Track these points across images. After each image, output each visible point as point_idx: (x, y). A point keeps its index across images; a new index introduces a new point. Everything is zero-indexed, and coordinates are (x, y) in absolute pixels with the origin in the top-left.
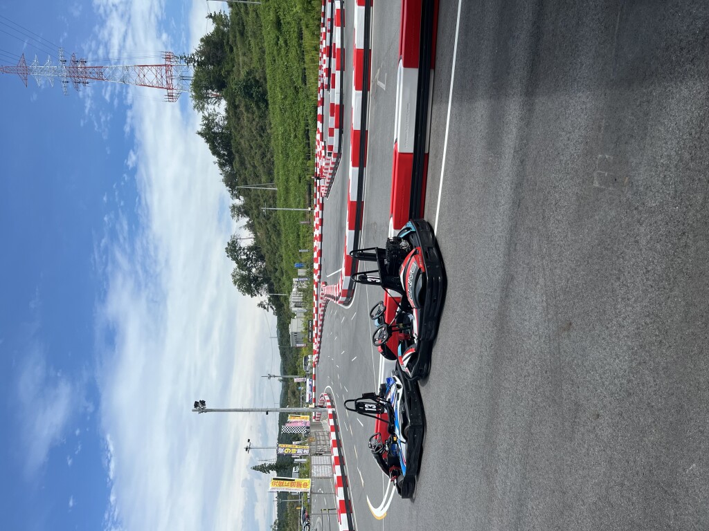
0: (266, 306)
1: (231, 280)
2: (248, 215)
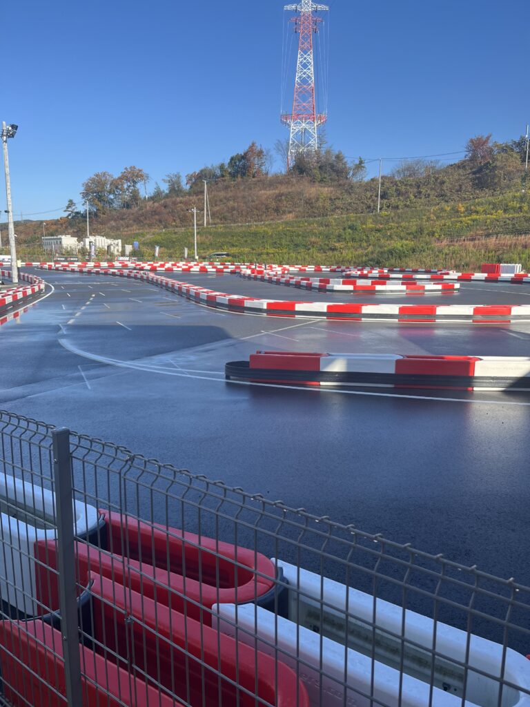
0: (69, 209)
1: (100, 171)
2: (170, 191)
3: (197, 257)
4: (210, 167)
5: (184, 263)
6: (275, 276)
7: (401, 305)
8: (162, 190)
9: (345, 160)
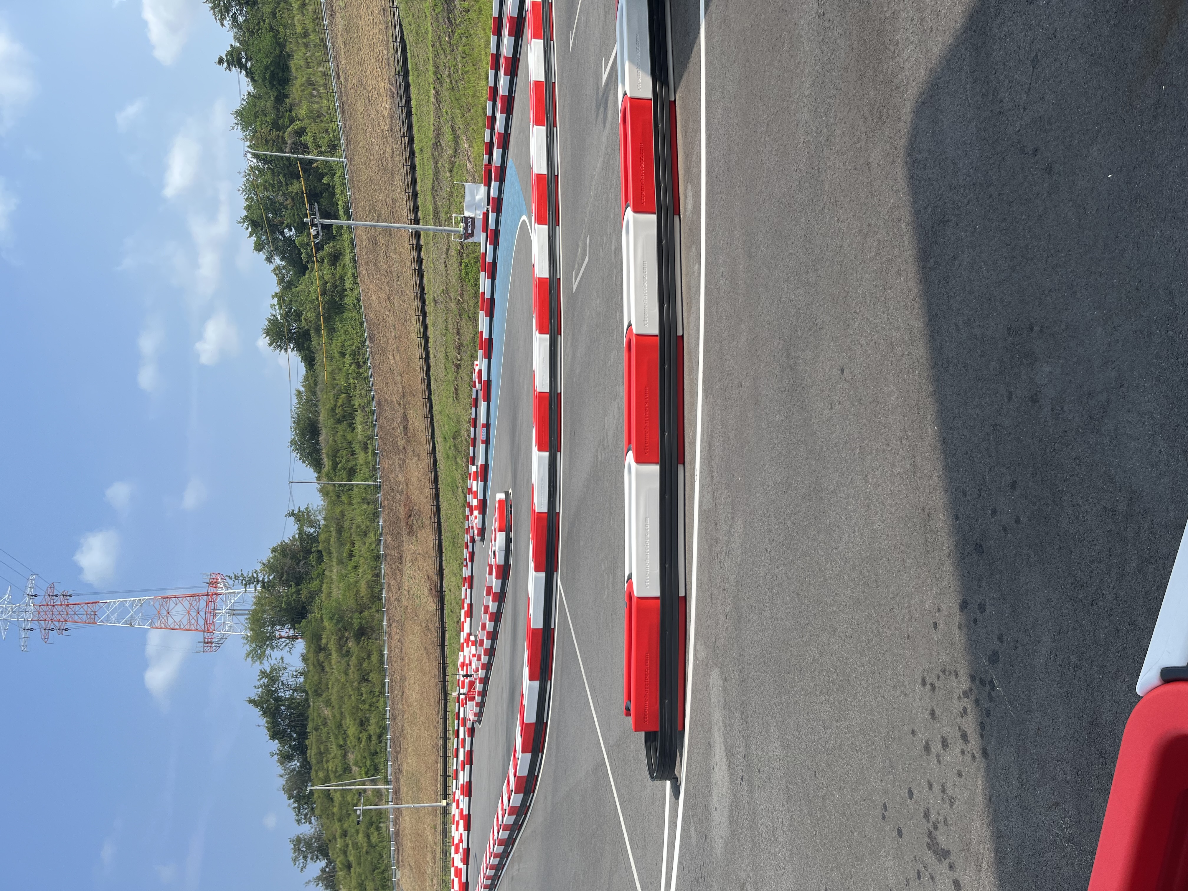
3: (444, 803)
4: (282, 781)
5: (454, 827)
6: (479, 659)
7: (535, 449)
8: (318, 873)
9: (286, 540)
